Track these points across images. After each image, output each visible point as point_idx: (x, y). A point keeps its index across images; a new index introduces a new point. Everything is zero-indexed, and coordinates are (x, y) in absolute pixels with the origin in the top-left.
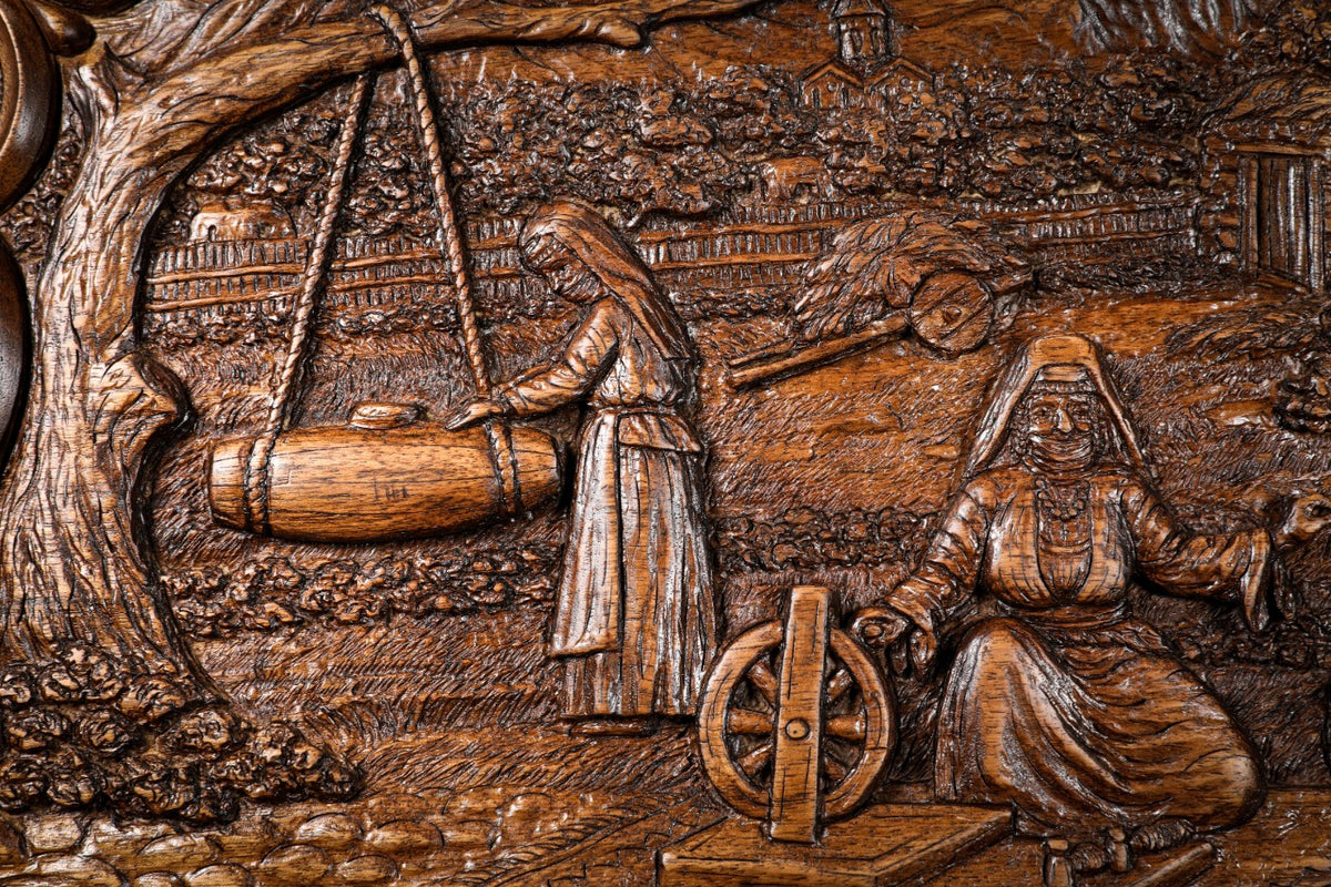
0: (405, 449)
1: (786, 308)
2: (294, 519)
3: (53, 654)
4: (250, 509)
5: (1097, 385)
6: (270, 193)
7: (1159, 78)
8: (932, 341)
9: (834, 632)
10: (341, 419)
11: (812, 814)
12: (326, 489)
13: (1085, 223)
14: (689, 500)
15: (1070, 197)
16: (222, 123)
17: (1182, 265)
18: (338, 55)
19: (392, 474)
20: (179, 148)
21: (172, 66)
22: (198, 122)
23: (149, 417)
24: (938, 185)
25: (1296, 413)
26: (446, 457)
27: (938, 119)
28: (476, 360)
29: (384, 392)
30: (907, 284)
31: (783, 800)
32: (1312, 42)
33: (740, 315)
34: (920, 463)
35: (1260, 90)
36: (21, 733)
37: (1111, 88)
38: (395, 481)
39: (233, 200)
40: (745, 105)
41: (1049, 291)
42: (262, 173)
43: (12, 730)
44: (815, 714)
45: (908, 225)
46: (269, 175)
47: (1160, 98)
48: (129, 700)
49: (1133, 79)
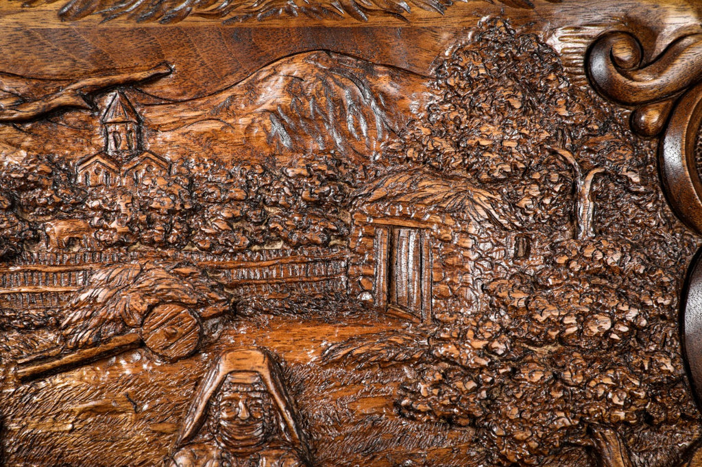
1: (58, 324)
5: (267, 386)
7: (323, 172)
13: (271, 270)
15: (260, 251)
17: (336, 300)
24: (166, 241)
25: (408, 407)
27: (168, 196)
30: (138, 312)
32: (427, 150)
33: (26, 328)
34: (147, 436)
35: (390, 182)
37: (290, 178)
40: (35, 182)
41: (244, 316)
45: (142, 270)
47: (323, 184)
49: (305, 172)
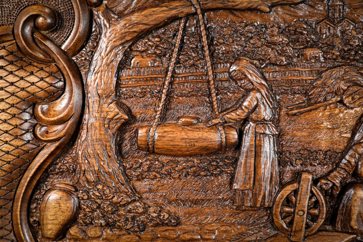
0: (194, 132)
1: (306, 93)
2: (162, 150)
3: (93, 185)
4: (149, 147)
6: (155, 53)
8: (348, 105)
9: (313, 187)
10: (175, 121)
11: (303, 235)
12: (171, 143)
14: (274, 149)
16: (142, 32)
18: (177, 12)
19: (190, 139)
20: (128, 39)
21: (126, 12)
22: (135, 32)
23: (120, 120)
26: (206, 135)
27: (357, 39)
28: (216, 106)
29: (187, 113)
30: (343, 89)
31: (295, 231)
34: (339, 138)
36: (85, 207)
38: (192, 142)
39: (144, 54)
40: (299, 32)
42: (153, 47)
43: (82, 206)
44: (306, 209)
45: (345, 71)
46: (155, 47)
48: (115, 199)
